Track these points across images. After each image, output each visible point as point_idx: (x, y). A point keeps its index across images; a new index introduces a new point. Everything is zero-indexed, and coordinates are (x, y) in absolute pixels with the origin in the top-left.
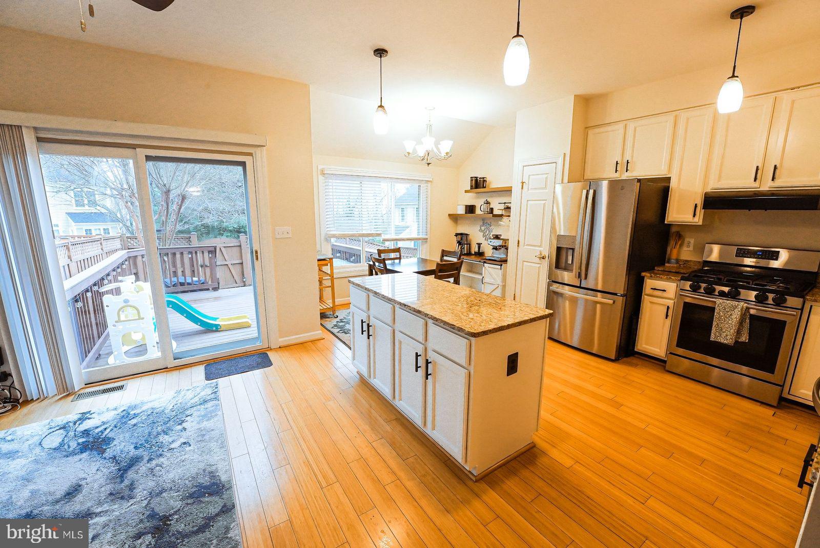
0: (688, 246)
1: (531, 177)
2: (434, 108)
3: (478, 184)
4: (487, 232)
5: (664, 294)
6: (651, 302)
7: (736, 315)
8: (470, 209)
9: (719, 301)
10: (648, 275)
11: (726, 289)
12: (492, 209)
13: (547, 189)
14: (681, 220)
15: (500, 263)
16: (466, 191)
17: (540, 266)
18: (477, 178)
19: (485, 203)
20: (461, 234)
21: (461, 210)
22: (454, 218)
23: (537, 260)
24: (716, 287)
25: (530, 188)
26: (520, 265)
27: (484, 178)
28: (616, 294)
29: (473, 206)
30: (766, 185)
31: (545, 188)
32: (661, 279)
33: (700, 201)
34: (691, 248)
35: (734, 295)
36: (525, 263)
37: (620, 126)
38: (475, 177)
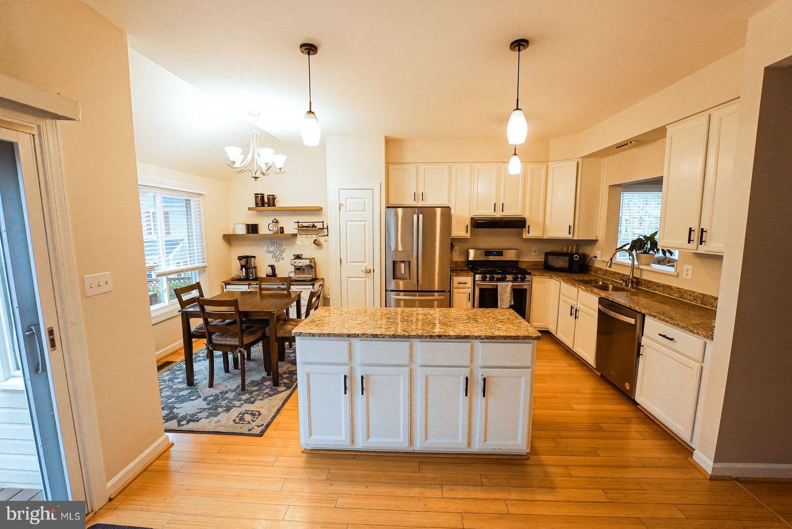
0: (456, 252)
1: (347, 199)
2: (259, 114)
3: (264, 202)
4: (278, 252)
5: (466, 286)
6: (458, 293)
7: (509, 290)
8: (253, 229)
9: (499, 284)
10: (455, 274)
11: (500, 276)
12: (282, 230)
13: (365, 211)
14: (460, 235)
15: (311, 283)
16: (250, 209)
17: (366, 280)
18: (263, 195)
19: (273, 222)
20: (247, 257)
21: (241, 230)
22: (230, 239)
23: (363, 275)
24: (495, 275)
25: (347, 211)
26: (344, 282)
27: (273, 196)
28: (444, 291)
29: (256, 224)
30: (499, 214)
31: (364, 210)
32: (463, 276)
33: (468, 222)
34: (457, 253)
35: (503, 280)
36: (350, 279)
37: (413, 167)
38: (261, 194)
